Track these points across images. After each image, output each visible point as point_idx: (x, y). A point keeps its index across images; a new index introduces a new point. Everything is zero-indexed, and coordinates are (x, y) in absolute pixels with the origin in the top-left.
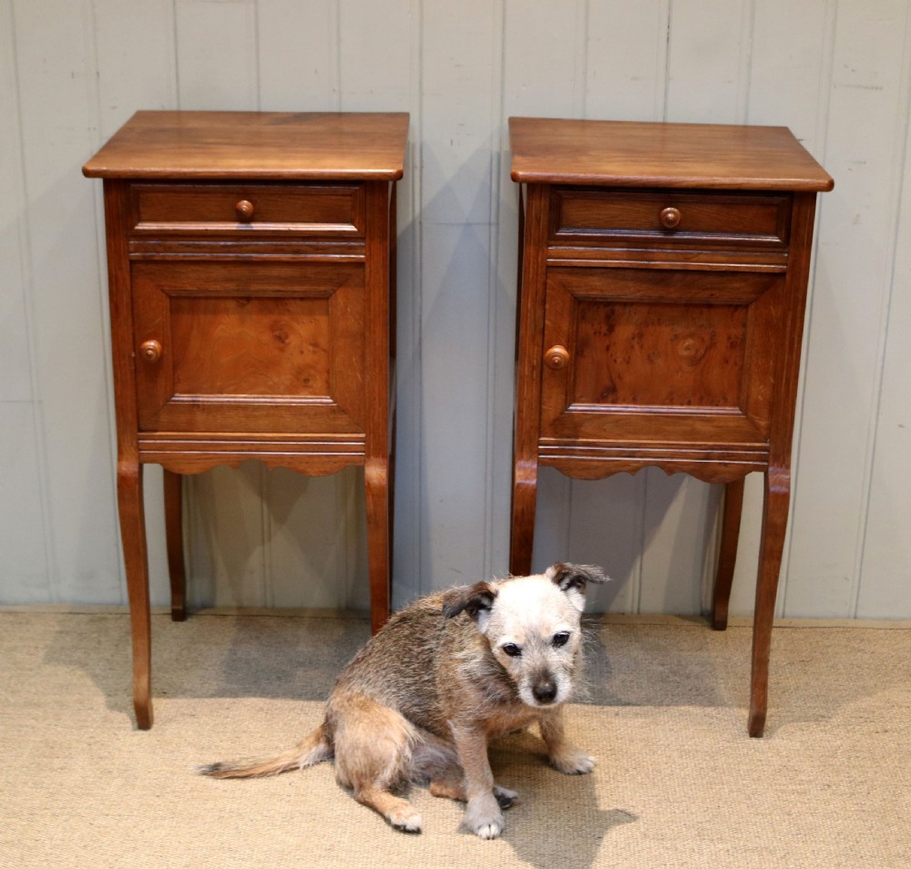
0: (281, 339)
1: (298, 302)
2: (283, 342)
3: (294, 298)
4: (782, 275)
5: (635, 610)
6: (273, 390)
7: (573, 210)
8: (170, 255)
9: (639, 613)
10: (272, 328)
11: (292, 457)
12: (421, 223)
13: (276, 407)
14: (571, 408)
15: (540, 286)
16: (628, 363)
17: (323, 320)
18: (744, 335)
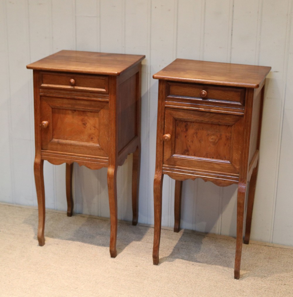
0: (84, 124)
1: (90, 113)
2: (85, 125)
3: (88, 111)
4: (242, 116)
5: (219, 233)
6: (82, 140)
7: (174, 89)
8: (51, 95)
9: (221, 234)
10: (82, 120)
11: (86, 163)
12: (150, 92)
13: (82, 146)
14: (173, 155)
15: (163, 114)
16: (192, 142)
17: (97, 119)
18: (231, 136)
